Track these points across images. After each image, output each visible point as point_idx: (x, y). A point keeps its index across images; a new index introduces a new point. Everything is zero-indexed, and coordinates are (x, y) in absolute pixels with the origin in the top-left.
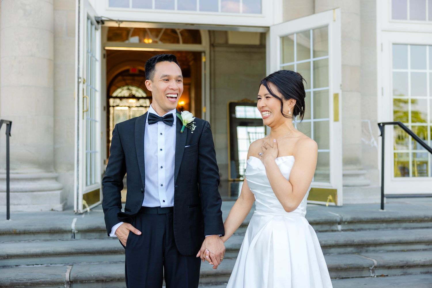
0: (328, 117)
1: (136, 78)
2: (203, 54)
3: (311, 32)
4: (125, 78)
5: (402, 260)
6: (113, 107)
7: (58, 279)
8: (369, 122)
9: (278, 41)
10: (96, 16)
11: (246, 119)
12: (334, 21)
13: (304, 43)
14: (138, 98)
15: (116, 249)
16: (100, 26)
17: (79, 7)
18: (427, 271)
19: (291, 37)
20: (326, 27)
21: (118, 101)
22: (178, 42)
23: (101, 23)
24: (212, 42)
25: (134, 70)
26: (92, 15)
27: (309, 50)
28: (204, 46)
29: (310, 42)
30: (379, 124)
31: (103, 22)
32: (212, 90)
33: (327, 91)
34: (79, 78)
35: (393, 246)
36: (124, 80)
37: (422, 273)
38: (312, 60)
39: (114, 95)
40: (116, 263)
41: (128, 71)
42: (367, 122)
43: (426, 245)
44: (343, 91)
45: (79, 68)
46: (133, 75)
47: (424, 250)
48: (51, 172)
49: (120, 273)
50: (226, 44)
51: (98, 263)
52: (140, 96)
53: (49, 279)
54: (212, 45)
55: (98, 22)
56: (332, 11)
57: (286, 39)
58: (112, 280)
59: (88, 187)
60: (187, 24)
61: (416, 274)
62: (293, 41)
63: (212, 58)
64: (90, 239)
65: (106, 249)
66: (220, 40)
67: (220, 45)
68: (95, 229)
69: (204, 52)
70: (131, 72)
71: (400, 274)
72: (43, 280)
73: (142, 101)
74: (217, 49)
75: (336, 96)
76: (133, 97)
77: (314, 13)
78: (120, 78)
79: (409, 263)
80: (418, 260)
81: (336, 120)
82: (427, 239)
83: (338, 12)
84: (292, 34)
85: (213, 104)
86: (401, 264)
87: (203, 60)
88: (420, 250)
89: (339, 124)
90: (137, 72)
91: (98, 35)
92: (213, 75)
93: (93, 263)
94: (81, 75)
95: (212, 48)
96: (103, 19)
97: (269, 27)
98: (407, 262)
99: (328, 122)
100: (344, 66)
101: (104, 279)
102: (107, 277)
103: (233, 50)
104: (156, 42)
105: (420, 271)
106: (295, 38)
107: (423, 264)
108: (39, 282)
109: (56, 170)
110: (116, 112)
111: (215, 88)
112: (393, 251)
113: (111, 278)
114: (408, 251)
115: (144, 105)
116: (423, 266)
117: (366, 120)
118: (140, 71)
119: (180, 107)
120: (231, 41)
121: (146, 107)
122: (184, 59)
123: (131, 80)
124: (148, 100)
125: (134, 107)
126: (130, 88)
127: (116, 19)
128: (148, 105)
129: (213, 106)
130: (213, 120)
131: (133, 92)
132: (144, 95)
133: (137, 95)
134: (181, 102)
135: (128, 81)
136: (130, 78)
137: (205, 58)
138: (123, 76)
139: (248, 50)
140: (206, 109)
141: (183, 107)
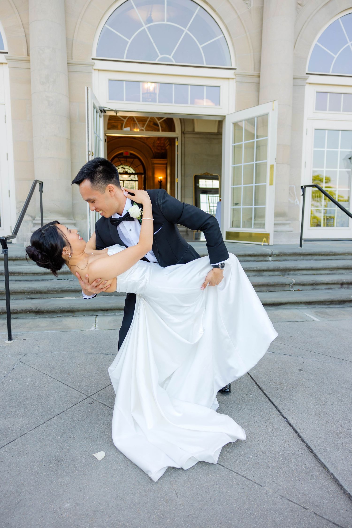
0: (266, 182)
1: (129, 160)
2: (176, 140)
3: (256, 119)
4: (120, 159)
5: (312, 279)
7: (78, 288)
8: (295, 187)
9: (232, 126)
10: (100, 106)
11: (206, 188)
12: (273, 110)
13: (250, 129)
14: (130, 174)
16: (103, 114)
17: (88, 98)
18: (329, 287)
19: (239, 123)
20: (267, 115)
22: (158, 130)
23: (103, 112)
24: (183, 130)
25: (127, 153)
26: (97, 106)
27: (254, 134)
28: (177, 134)
30: (302, 187)
31: (105, 111)
32: (183, 166)
33: (266, 164)
34: (89, 151)
35: (307, 271)
36: (120, 161)
37: (326, 289)
38: (255, 140)
41: (122, 154)
42: (293, 187)
43: (330, 271)
44: (277, 164)
45: (88, 144)
46: (126, 157)
47: (328, 274)
48: (71, 219)
50: (193, 132)
52: (131, 172)
53: (73, 288)
54: (183, 133)
55: (101, 111)
56: (272, 102)
57: (236, 125)
61: (321, 290)
62: (242, 127)
63: (183, 142)
66: (189, 129)
67: (189, 133)
69: (177, 138)
70: (124, 155)
71: (310, 289)
72: (69, 288)
73: (132, 176)
74: (186, 135)
75: (272, 166)
76: (126, 173)
77: (258, 104)
78: (116, 159)
79: (317, 282)
80: (324, 280)
81: (271, 184)
82: (331, 267)
83: (276, 103)
84: (242, 121)
85: (183, 176)
86: (312, 282)
87: (177, 144)
88: (326, 274)
89: (273, 187)
90: (129, 155)
91: (101, 122)
92: (183, 155)
94: (90, 150)
95: (183, 134)
96: (105, 109)
97: (225, 116)
98: (316, 281)
99: (265, 185)
100: (278, 145)
103: (198, 136)
104: (143, 130)
105: (325, 287)
106: (243, 125)
107: (326, 283)
108: (66, 289)
109: (74, 218)
111: (184, 165)
112: (306, 275)
114: (317, 274)
115: (134, 179)
116: (327, 284)
117: (293, 186)
118: (131, 154)
119: (160, 181)
120: (197, 130)
121: (135, 181)
122: (162, 145)
123: (125, 161)
124: (136, 176)
125: (126, 181)
126: (124, 167)
127: (114, 109)
128: (137, 179)
129: (183, 178)
130: (183, 188)
131: (126, 170)
132: (134, 172)
133: (129, 171)
134: (160, 177)
135: (122, 162)
136: (123, 159)
137: (178, 142)
138: (119, 158)
139: (209, 136)
140: (178, 180)
141: (162, 180)
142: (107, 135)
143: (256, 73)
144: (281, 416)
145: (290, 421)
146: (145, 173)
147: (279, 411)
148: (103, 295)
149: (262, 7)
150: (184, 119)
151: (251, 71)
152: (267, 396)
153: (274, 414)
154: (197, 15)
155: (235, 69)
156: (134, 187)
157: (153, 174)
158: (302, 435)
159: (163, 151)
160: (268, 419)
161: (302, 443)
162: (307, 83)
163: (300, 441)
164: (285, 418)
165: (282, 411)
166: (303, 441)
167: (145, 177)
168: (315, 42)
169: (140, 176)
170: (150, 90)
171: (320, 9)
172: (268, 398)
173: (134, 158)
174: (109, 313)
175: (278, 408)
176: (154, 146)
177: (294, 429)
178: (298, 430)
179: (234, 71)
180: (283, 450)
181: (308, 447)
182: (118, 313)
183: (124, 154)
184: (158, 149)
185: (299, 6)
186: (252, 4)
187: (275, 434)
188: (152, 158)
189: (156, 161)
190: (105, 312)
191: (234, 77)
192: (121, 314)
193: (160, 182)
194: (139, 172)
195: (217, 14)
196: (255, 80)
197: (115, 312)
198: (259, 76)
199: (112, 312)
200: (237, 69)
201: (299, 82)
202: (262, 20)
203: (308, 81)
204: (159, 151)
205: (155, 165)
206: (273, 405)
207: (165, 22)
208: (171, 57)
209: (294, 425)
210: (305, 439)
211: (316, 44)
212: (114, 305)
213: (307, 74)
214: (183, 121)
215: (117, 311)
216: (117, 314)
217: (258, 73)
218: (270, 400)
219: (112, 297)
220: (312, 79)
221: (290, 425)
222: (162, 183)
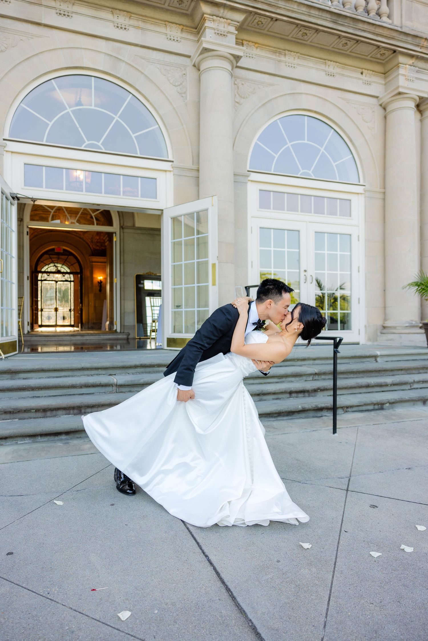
0: (207, 282)
1: (60, 256)
2: (114, 235)
3: (195, 214)
4: (51, 256)
5: (258, 389)
6: (42, 281)
8: (242, 288)
9: (170, 221)
10: (12, 192)
11: (152, 290)
12: (213, 206)
13: (189, 223)
14: (64, 273)
15: (25, 386)
16: (15, 202)
18: (277, 397)
19: (179, 218)
20: (207, 210)
21: (45, 276)
22: (93, 224)
23: (16, 199)
24: (122, 225)
25: (60, 249)
26: (7, 191)
27: (194, 229)
28: (115, 228)
29: (194, 222)
30: (246, 287)
31: (18, 198)
32: (122, 265)
33: (207, 262)
35: (253, 380)
36: (51, 258)
37: (273, 399)
38: (196, 236)
39: (43, 270)
40: (24, 398)
41: (53, 249)
42: (240, 288)
43: (278, 379)
44: (219, 262)
46: (58, 254)
47: (276, 382)
49: (26, 405)
50: (133, 227)
51: (8, 399)
52: (65, 271)
54: (122, 227)
55: (13, 198)
56: (211, 197)
57: (175, 220)
58: (19, 412)
59: (3, 338)
60: (94, 204)
61: (269, 400)
62: (181, 222)
63: (122, 238)
64: (2, 380)
65: (15, 387)
66: (128, 223)
67: (128, 228)
68: (7, 371)
69: (116, 233)
70: (56, 251)
71: (257, 400)
73: (67, 277)
74: (125, 230)
75: (214, 265)
76: (59, 272)
77: (198, 199)
78: (46, 256)
79: (264, 392)
80: (271, 389)
81: (214, 284)
82: (279, 374)
83: (215, 199)
84: (181, 216)
85: (123, 275)
86: (258, 392)
87: (115, 240)
88: (274, 382)
89: (216, 287)
90: (62, 251)
91: (14, 210)
92: (122, 252)
93: (3, 399)
95: (121, 229)
96: (18, 195)
97: (162, 210)
98: (262, 391)
99: (208, 286)
100: (220, 242)
101: (12, 410)
102: (14, 409)
103: (139, 232)
104: (74, 223)
105: (272, 398)
106: (182, 219)
107: (274, 392)
110: (43, 285)
111: (124, 263)
112: (253, 384)
113: (18, 409)
114: (265, 383)
115: (69, 280)
116: (274, 393)
117: (239, 287)
118: (64, 250)
119: (99, 281)
120: (137, 225)
121: (70, 281)
122: (102, 241)
123: (57, 258)
124: (72, 276)
125: (59, 281)
126: (56, 264)
127: (31, 197)
128: (72, 279)
129: (122, 277)
130: (122, 289)
131: (59, 268)
132: (69, 271)
133: (63, 270)
134: (99, 277)
135: (53, 259)
136: (56, 256)
137: (116, 238)
138: (49, 255)
139: (151, 232)
140: (117, 280)
141: (102, 281)
142: (29, 226)
143: (195, 167)
144: (203, 554)
145: (211, 560)
146: (81, 273)
147: (201, 549)
148: (3, 420)
149: (199, 102)
150: (122, 212)
151: (189, 164)
152: (190, 531)
153: (194, 553)
154: (129, 103)
155: (173, 162)
156: (69, 288)
157: (92, 273)
158: (223, 576)
159: (103, 248)
160: (186, 560)
161: (222, 585)
162: (249, 180)
163: (219, 584)
164: (206, 556)
165: (204, 548)
166: (223, 582)
167: (81, 277)
168: (255, 140)
169: (76, 276)
170: (79, 178)
171: (258, 109)
172: (191, 533)
173: (68, 255)
174: (9, 442)
175: (201, 544)
176: (92, 242)
177: (215, 569)
178: (219, 570)
179: (171, 163)
180: (197, 598)
181: (228, 590)
182: (21, 441)
183: (56, 249)
184: (98, 246)
185: (236, 104)
186: (188, 98)
187: (191, 578)
188: (90, 256)
189: (95, 259)
190: (4, 440)
191: (171, 169)
192: (25, 442)
193: (100, 283)
194: (75, 271)
195: (151, 104)
196: (195, 174)
197: (17, 440)
198: (198, 170)
199: (12, 441)
200: (174, 162)
201: (241, 179)
202: (199, 114)
203: (250, 178)
204: (98, 248)
205: (94, 263)
206: (194, 542)
207: (93, 107)
208: (99, 144)
209: (215, 564)
210: (226, 580)
211: (256, 143)
212: (15, 431)
213: (248, 171)
214: (121, 214)
215: (18, 439)
216: (19, 442)
217: (198, 167)
218: (193, 536)
219: (15, 421)
220: (254, 176)
221: (211, 564)
222: (102, 284)
